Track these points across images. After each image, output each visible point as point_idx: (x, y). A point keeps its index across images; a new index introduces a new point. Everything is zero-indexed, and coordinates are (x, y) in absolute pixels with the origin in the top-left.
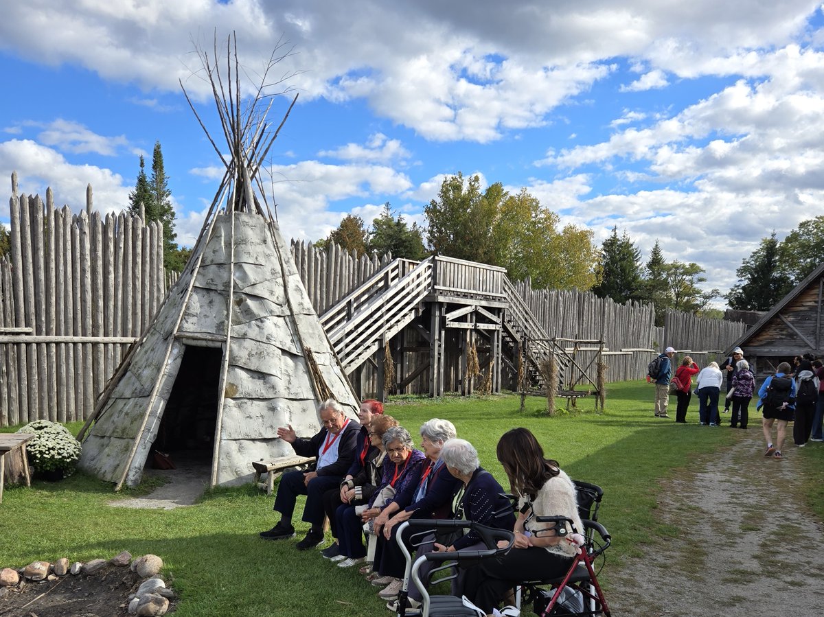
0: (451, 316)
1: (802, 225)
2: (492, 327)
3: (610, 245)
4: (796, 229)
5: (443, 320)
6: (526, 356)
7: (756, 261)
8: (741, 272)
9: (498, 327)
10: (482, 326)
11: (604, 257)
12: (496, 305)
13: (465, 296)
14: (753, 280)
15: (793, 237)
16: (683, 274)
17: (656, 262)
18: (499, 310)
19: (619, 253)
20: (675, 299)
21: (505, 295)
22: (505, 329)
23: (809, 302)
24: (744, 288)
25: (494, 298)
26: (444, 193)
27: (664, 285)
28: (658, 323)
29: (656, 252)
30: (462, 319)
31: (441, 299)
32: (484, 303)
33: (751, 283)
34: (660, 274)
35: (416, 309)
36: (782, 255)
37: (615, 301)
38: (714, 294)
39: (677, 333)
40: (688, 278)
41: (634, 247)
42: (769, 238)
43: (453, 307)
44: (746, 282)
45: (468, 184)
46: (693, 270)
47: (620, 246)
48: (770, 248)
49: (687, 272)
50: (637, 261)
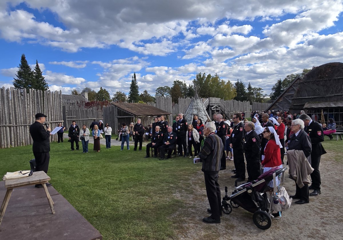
0: (212, 108)
1: (288, 76)
2: (219, 109)
3: (237, 84)
4: (286, 77)
5: (211, 109)
6: (225, 114)
7: (276, 86)
8: (273, 89)
9: (220, 109)
10: (217, 109)
11: (236, 87)
12: (219, 105)
13: (214, 104)
14: (276, 91)
15: (286, 79)
16: (257, 90)
17: (250, 88)
18: (220, 106)
19: (240, 86)
20: (255, 97)
21: (220, 103)
22: (221, 109)
23: (281, 100)
24: (274, 93)
25: (219, 104)
26: (197, 77)
27: (252, 94)
28: (251, 104)
29: (249, 85)
30: (214, 108)
31: (211, 105)
32: (217, 105)
33: (276, 92)
34: (251, 91)
35: (207, 107)
36: (283, 84)
37: (241, 101)
38: (266, 95)
39: (255, 107)
40: (259, 91)
41: (243, 84)
42: (279, 80)
43: (212, 106)
44: (274, 92)
45: (203, 75)
46: (260, 89)
47: (240, 84)
48: (280, 82)
49: (258, 90)
50: (245, 88)
